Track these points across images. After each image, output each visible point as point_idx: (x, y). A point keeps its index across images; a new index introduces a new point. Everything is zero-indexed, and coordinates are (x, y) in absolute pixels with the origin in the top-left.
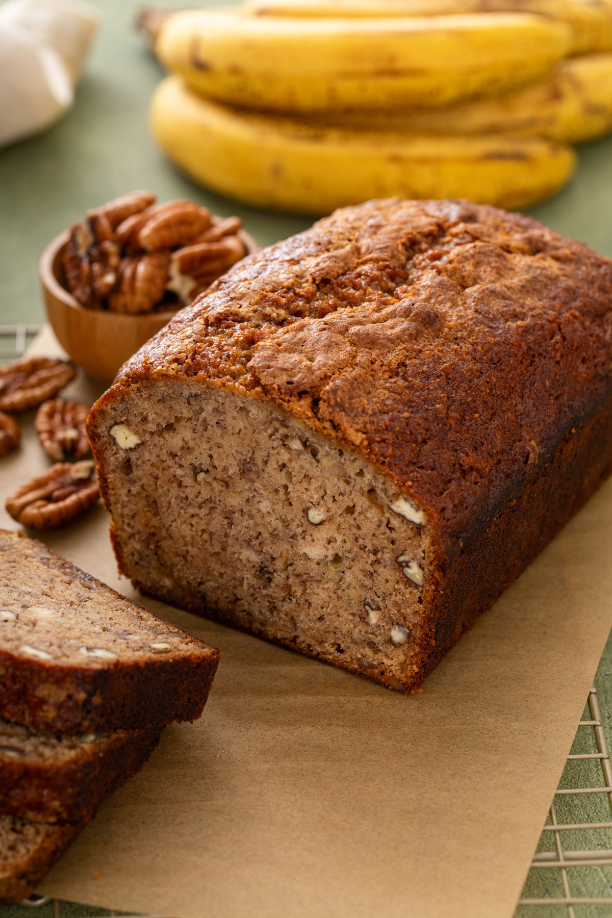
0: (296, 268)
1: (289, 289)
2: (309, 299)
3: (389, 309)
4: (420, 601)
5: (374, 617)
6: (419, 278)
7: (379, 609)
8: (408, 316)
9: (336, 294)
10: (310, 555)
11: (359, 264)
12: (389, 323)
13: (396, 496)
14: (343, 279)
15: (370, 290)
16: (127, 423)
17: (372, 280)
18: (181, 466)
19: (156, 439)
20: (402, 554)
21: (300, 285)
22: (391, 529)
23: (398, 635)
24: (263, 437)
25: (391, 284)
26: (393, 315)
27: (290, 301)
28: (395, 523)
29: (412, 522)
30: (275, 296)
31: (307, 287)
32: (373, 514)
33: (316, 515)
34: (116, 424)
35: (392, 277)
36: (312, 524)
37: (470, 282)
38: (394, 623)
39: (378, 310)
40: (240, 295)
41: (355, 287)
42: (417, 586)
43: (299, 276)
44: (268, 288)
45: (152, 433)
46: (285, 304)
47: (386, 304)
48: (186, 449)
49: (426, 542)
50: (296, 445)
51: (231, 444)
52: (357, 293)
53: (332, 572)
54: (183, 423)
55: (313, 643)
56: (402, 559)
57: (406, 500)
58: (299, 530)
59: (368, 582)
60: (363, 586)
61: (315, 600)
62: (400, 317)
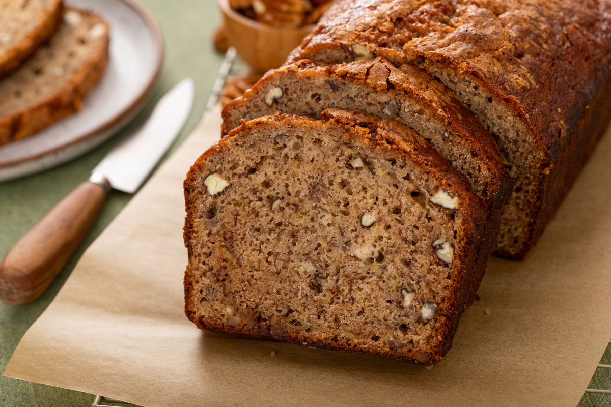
0: (376, 12)
1: (374, 28)
2: (390, 34)
3: (450, 35)
4: (449, 277)
5: (408, 300)
6: (464, 11)
7: (414, 291)
8: (465, 40)
9: (408, 28)
10: (359, 255)
11: (419, 6)
12: (452, 46)
13: (437, 189)
14: (411, 16)
15: (432, 23)
16: (220, 172)
17: (432, 15)
18: (260, 199)
19: (243, 179)
20: (438, 238)
21: (381, 24)
22: (430, 219)
23: (427, 312)
24: (331, 161)
25: (446, 17)
26: (452, 40)
27: (377, 37)
28: (434, 212)
29: (448, 209)
30: (366, 33)
31: (387, 26)
32: (416, 209)
33: (368, 220)
34: (211, 173)
35: (445, 11)
36: (363, 227)
37: (501, 10)
38: (423, 301)
39: (442, 37)
40: (340, 36)
41: (422, 21)
42: (446, 265)
43: (380, 18)
44: (360, 28)
45: (240, 176)
46: (374, 40)
47: (446, 32)
48: (267, 184)
49: (458, 222)
50: (357, 163)
51: (305, 171)
52: (424, 26)
53: (376, 267)
54: (268, 161)
55: (351, 336)
56: (436, 243)
57: (445, 190)
58: (354, 234)
59: (406, 270)
60: (402, 275)
61: (358, 295)
62: (459, 41)
